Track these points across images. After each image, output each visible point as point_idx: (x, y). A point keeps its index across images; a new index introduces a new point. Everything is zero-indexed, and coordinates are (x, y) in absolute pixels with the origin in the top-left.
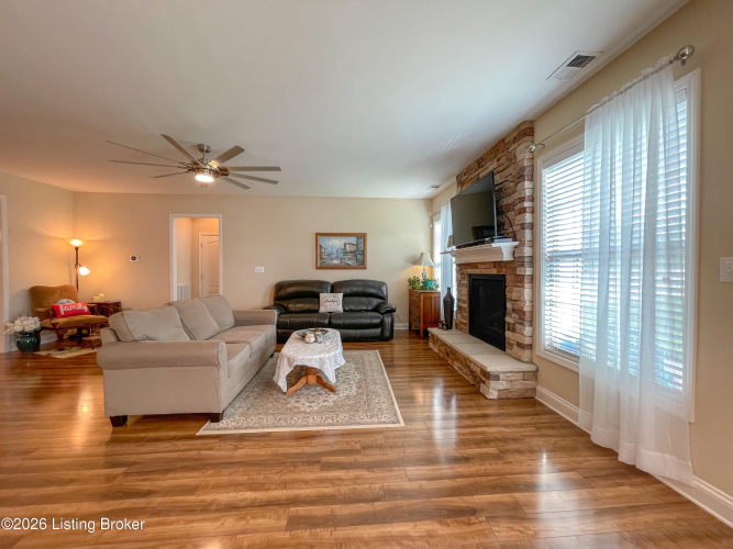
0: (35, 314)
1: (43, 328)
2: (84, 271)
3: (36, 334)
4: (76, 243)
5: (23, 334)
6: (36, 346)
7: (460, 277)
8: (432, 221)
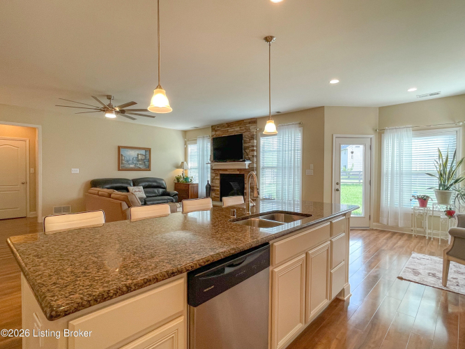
7: (214, 175)
8: (185, 144)
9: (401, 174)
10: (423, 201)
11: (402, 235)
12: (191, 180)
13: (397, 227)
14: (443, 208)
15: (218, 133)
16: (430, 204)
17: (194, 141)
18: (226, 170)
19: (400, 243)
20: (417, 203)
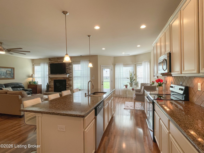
7: (50, 80)
8: (33, 65)
9: (120, 78)
10: (126, 86)
11: (121, 97)
12: (37, 83)
13: (120, 95)
14: (131, 88)
15: (52, 61)
16: (128, 87)
17: (39, 64)
18: (57, 78)
19: (122, 100)
20: (125, 87)
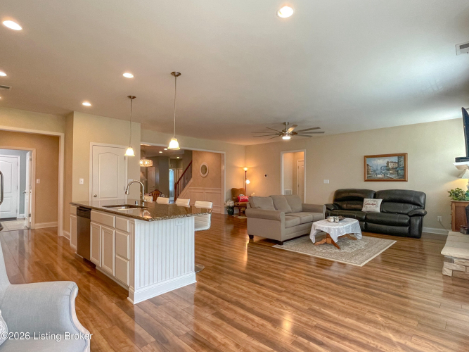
0: (233, 200)
1: (235, 206)
2: (248, 182)
3: (232, 208)
4: (246, 169)
5: (229, 207)
6: (233, 214)
